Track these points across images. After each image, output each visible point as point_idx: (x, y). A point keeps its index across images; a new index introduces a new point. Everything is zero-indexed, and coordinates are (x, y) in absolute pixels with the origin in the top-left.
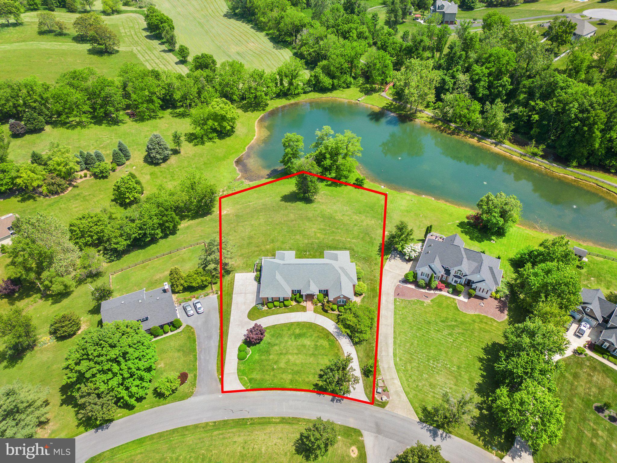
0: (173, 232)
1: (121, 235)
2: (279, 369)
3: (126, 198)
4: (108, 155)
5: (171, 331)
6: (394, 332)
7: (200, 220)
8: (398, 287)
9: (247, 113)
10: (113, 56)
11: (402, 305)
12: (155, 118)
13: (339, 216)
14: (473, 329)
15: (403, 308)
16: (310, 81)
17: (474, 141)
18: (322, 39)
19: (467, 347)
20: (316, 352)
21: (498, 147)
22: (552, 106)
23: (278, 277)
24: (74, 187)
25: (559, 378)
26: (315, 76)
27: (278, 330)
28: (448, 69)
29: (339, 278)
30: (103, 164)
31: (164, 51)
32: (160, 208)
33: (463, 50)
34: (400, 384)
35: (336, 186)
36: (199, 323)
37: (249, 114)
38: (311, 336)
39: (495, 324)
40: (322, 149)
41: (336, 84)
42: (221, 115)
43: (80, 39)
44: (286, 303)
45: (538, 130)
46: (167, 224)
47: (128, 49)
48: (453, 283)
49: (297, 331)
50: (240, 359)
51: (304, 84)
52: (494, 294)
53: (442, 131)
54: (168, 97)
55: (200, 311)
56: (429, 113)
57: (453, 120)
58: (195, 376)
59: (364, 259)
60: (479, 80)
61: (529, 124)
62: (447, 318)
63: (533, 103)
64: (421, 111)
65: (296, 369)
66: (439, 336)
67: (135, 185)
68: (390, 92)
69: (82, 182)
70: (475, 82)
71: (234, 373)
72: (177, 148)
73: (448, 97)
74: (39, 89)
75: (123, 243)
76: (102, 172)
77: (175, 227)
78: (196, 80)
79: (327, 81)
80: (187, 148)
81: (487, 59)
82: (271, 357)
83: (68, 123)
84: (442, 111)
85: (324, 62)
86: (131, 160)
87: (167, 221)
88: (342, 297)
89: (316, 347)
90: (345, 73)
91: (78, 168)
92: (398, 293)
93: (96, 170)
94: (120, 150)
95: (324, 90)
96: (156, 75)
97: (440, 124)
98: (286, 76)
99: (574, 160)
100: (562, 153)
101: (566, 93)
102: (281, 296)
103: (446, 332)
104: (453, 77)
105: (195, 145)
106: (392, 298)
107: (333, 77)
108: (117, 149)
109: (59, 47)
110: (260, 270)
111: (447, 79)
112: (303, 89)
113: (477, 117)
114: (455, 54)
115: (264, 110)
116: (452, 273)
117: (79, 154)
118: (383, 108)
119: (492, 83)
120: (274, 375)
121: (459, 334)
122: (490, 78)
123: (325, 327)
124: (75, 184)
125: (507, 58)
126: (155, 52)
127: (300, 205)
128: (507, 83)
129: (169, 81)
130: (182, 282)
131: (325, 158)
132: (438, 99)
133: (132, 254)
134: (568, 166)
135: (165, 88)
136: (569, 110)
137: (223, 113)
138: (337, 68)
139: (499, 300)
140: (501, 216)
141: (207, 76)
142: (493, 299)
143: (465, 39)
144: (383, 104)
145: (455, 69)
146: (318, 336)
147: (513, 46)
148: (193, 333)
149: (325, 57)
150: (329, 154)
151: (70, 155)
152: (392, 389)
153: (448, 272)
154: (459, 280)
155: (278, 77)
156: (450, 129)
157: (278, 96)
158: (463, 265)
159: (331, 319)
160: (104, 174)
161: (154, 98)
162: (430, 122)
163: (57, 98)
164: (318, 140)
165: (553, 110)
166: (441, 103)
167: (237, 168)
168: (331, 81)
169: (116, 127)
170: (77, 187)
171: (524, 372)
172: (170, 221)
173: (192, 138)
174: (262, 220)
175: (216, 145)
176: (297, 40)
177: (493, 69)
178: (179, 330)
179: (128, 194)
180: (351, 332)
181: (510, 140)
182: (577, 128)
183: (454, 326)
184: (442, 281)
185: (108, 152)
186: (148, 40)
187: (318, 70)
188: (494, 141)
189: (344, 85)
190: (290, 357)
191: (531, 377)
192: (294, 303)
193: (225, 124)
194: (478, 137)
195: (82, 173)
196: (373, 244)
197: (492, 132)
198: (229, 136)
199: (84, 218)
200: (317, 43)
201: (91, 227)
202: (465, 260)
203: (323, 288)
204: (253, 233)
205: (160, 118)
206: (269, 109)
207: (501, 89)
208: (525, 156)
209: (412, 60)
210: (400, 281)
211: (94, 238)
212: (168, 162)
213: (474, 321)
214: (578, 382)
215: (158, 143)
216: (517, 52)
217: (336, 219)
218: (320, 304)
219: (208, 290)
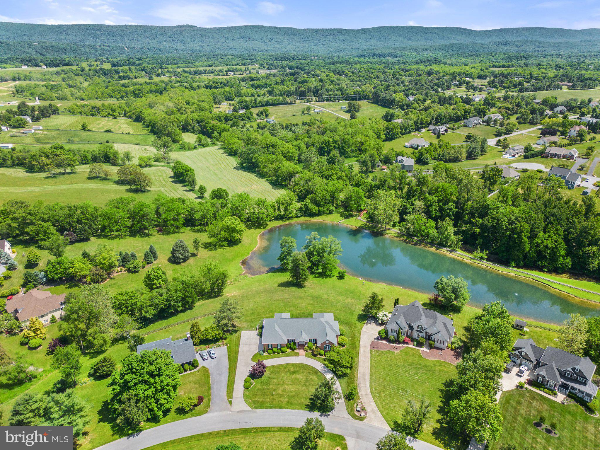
0: (191, 308)
1: (151, 306)
2: (277, 395)
3: (153, 284)
4: (139, 257)
5: (190, 370)
6: (370, 371)
7: (212, 300)
8: (373, 343)
9: (250, 230)
10: (145, 194)
11: (377, 354)
12: (178, 232)
13: (325, 296)
14: (434, 370)
15: (378, 356)
16: (301, 208)
17: (433, 249)
18: (310, 181)
19: (430, 382)
20: (307, 384)
21: (453, 253)
22: (488, 222)
23: (277, 328)
24: (111, 278)
25: (505, 403)
26: (305, 205)
27: (276, 369)
28: (407, 199)
29: (325, 329)
30: (136, 261)
31: (186, 191)
32: (184, 285)
33: (419, 186)
34: (375, 405)
35: (323, 278)
36: (212, 365)
37: (253, 230)
38: (303, 372)
39: (452, 367)
40: (311, 248)
41: (321, 210)
42: (232, 228)
43: (120, 183)
44: (282, 349)
45: (481, 241)
46: (187, 299)
47: (157, 189)
48: (417, 338)
49: (292, 369)
50: (246, 388)
51: (296, 211)
52: (450, 345)
53: (407, 243)
54: (190, 217)
55: (214, 356)
56: (396, 230)
57: (415, 234)
58: (209, 400)
59: (346, 323)
60: (431, 205)
61: (474, 236)
62: (413, 363)
63: (474, 221)
64: (389, 229)
65: (291, 394)
66: (407, 374)
67: (162, 275)
68: (365, 216)
69: (118, 275)
70: (428, 206)
71: (241, 397)
72: (195, 252)
73: (410, 217)
74: (91, 210)
75: (152, 312)
76: (135, 267)
77: (193, 303)
78: (213, 205)
79: (314, 208)
80: (203, 253)
81: (435, 191)
82: (271, 386)
83: (109, 236)
84: (405, 228)
85: (312, 195)
86: (158, 260)
87: (188, 297)
88: (327, 342)
89: (307, 380)
90: (329, 203)
91: (117, 263)
92: (373, 346)
93: (131, 266)
94: (151, 252)
95: (312, 215)
96: (183, 201)
97: (405, 238)
98: (283, 204)
99: (512, 261)
100: (502, 257)
101: (497, 213)
102: (279, 343)
103: (412, 372)
104: (413, 204)
105: (209, 251)
106: (368, 349)
107: (319, 205)
108: (148, 251)
109: (103, 187)
110: (262, 328)
111: (408, 205)
112: (296, 214)
113: (433, 232)
114: (412, 188)
115: (264, 228)
116: (415, 328)
117: (119, 254)
118: (359, 227)
119: (442, 207)
120: (273, 399)
121: (423, 373)
122: (440, 204)
123: (314, 366)
124: (112, 276)
125: (451, 190)
126: (178, 191)
127: (294, 289)
128: (452, 207)
129: (191, 206)
130: (200, 335)
131: (314, 255)
132: (402, 220)
133: (157, 324)
134: (509, 266)
135: (188, 211)
136: (501, 223)
137: (233, 226)
138: (323, 199)
139: (454, 350)
140: (453, 292)
141: (222, 203)
142: (450, 350)
143: (419, 179)
144: (359, 224)
145: (413, 199)
146: (309, 373)
147: (455, 181)
148: (207, 372)
149: (312, 192)
150: (317, 251)
151: (113, 253)
152: (368, 408)
153: (411, 328)
154: (421, 334)
155: (276, 204)
156: (413, 241)
157: (276, 219)
158: (422, 321)
159: (319, 361)
160: (136, 269)
161: (180, 217)
162: (397, 237)
163: (105, 216)
164: (308, 243)
165: (490, 224)
166: (404, 223)
167: (242, 267)
168: (317, 208)
169: (147, 238)
170: (114, 279)
171: (470, 386)
172: (190, 297)
173: (207, 246)
174: (262, 299)
175: (226, 251)
176: (291, 183)
177: (441, 198)
178: (196, 370)
179: (155, 281)
180: (335, 367)
181: (461, 249)
182: (509, 236)
183: (419, 368)
184: (408, 337)
185: (140, 255)
186: (173, 184)
187: (307, 201)
188: (449, 249)
189: (328, 212)
190: (286, 387)
191: (475, 388)
192: (289, 350)
193: (235, 235)
194: (436, 247)
195: (119, 269)
196: (352, 314)
197: (447, 243)
198: (237, 245)
199: (122, 294)
200: (306, 183)
201: (128, 300)
202: (423, 317)
203: (313, 338)
204: (256, 306)
205: (182, 233)
206: (268, 227)
207: (448, 211)
208: (474, 259)
209: (378, 190)
210: (375, 339)
211: (128, 309)
212: (187, 262)
213: (435, 365)
214: (520, 406)
215: (182, 247)
216: (457, 186)
217: (322, 298)
218: (310, 351)
219: (220, 342)
